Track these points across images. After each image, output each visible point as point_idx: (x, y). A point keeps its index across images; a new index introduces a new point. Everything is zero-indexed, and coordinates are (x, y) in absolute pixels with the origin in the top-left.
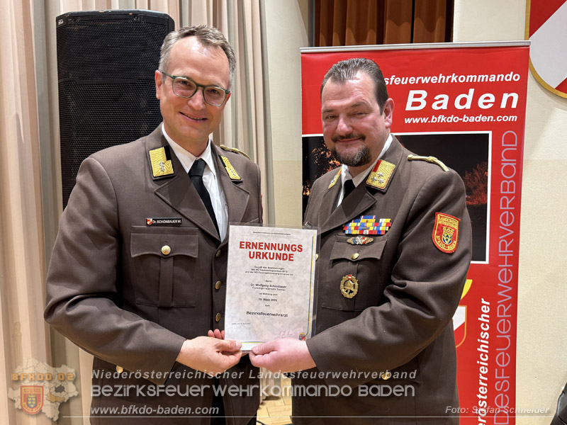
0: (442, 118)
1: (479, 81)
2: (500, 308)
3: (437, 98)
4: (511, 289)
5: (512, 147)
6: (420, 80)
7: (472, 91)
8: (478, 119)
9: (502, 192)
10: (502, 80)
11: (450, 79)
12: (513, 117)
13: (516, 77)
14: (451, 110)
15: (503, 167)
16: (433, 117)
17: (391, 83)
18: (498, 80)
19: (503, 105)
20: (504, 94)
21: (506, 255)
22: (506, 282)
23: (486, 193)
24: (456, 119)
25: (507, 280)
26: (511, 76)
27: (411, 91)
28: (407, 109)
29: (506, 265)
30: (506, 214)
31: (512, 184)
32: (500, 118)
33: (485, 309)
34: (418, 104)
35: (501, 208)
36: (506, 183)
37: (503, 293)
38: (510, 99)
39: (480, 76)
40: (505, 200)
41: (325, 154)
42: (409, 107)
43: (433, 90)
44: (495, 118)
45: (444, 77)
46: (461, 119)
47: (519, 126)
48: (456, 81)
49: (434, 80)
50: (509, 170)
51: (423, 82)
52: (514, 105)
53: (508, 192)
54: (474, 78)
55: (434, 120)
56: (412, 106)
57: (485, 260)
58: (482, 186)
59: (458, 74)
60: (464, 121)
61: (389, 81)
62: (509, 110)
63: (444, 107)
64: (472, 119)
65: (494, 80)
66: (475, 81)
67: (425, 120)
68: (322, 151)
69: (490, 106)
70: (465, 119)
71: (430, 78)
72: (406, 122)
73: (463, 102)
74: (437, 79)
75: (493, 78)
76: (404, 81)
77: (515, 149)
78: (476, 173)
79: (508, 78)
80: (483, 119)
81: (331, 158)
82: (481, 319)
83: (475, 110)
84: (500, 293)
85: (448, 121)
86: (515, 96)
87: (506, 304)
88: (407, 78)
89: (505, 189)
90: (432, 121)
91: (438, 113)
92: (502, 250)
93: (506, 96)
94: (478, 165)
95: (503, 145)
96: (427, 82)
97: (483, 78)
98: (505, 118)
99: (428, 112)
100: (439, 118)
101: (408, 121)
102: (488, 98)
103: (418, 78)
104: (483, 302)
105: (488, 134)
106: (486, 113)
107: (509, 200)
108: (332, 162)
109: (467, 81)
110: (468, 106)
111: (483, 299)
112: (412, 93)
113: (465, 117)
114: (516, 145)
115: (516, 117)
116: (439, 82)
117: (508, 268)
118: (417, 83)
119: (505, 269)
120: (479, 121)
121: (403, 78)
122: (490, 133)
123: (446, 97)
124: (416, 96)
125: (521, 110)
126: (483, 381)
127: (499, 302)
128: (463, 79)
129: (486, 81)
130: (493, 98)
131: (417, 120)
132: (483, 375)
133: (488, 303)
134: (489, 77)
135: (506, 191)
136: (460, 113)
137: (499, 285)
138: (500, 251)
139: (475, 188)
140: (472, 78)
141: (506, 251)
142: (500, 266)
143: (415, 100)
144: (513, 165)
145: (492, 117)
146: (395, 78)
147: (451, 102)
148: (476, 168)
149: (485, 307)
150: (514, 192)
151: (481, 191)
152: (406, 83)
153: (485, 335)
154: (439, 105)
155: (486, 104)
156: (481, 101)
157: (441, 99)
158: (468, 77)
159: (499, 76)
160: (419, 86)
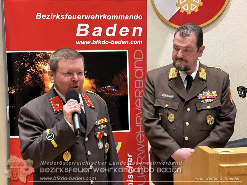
0: (99, 42)
1: (119, 19)
2: (139, 158)
3: (95, 29)
4: (144, 146)
5: (140, 60)
6: (84, 17)
7: (115, 25)
8: (120, 42)
9: (136, 87)
10: (132, 19)
11: (102, 17)
12: (140, 41)
13: (140, 17)
14: (103, 37)
15: (136, 72)
16: (93, 41)
17: (66, 18)
18: (130, 19)
19: (134, 34)
20: (134, 28)
21: (140, 126)
22: (141, 142)
23: (127, 88)
24: (107, 43)
25: (142, 141)
26: (137, 16)
27: (79, 24)
29: (140, 132)
30: (139, 100)
31: (141, 82)
32: (132, 42)
33: (130, 160)
34: (84, 32)
35: (136, 97)
36: (138, 81)
37: (140, 149)
38: (137, 31)
39: (120, 16)
40: (138, 92)
41: (24, 64)
42: (78, 34)
43: (92, 24)
44: (129, 42)
45: (98, 16)
46: (110, 43)
47: (143, 47)
48: (106, 19)
49: (92, 17)
50: (139, 74)
51: (86, 18)
52: (140, 34)
53: (139, 87)
54: (116, 17)
55: (94, 43)
56: (80, 33)
57: (128, 129)
58: (124, 84)
59: (107, 14)
60: (112, 43)
61: (65, 17)
62: (137, 38)
63: (100, 35)
64: (116, 43)
65: (128, 19)
66: (117, 19)
67: (88, 43)
68: (22, 62)
69: (126, 34)
70: (113, 42)
71: (90, 16)
72: (77, 44)
73: (111, 31)
74: (94, 17)
75: (127, 18)
76: (74, 18)
77: (142, 61)
78: (121, 76)
79: (136, 17)
81: (29, 68)
82: (128, 167)
83: (118, 37)
84: (138, 149)
85: (102, 44)
86: (140, 29)
87: (142, 155)
88: (76, 16)
89: (137, 85)
90: (93, 43)
91: (96, 38)
92: (137, 122)
93: (135, 29)
94: (121, 71)
95: (135, 58)
96: (88, 19)
97: (121, 17)
98: (135, 42)
99: (90, 37)
100: (97, 41)
101: (78, 43)
102: (125, 30)
103: (83, 16)
104: (129, 156)
105: (126, 52)
106: (124, 38)
107: (140, 92)
108: (29, 70)
109: (112, 19)
110: (113, 34)
111: (128, 154)
112: (79, 25)
113: (112, 41)
114: (142, 58)
115: (141, 41)
116: (96, 19)
117: (142, 133)
118: (82, 19)
119: (140, 134)
120: (121, 43)
121: (73, 16)
122: (127, 51)
123: (100, 29)
124: (82, 27)
125: (144, 37)
127: (137, 155)
128: (110, 17)
129: (123, 19)
130: (128, 30)
131: (83, 43)
133: (132, 156)
134: (125, 17)
135: (138, 86)
137: (137, 144)
138: (137, 123)
139: (120, 85)
140: (115, 17)
141: (140, 123)
142: (137, 132)
143: (82, 30)
144: (141, 70)
145: (128, 41)
146: (68, 15)
147: (104, 32)
148: (120, 73)
149: (130, 158)
150: (143, 87)
151: (124, 87)
152: (75, 18)
153: (131, 177)
154: (97, 33)
155: (124, 33)
156: (121, 31)
157: (98, 30)
158: (113, 16)
159: (130, 16)
160: (84, 21)
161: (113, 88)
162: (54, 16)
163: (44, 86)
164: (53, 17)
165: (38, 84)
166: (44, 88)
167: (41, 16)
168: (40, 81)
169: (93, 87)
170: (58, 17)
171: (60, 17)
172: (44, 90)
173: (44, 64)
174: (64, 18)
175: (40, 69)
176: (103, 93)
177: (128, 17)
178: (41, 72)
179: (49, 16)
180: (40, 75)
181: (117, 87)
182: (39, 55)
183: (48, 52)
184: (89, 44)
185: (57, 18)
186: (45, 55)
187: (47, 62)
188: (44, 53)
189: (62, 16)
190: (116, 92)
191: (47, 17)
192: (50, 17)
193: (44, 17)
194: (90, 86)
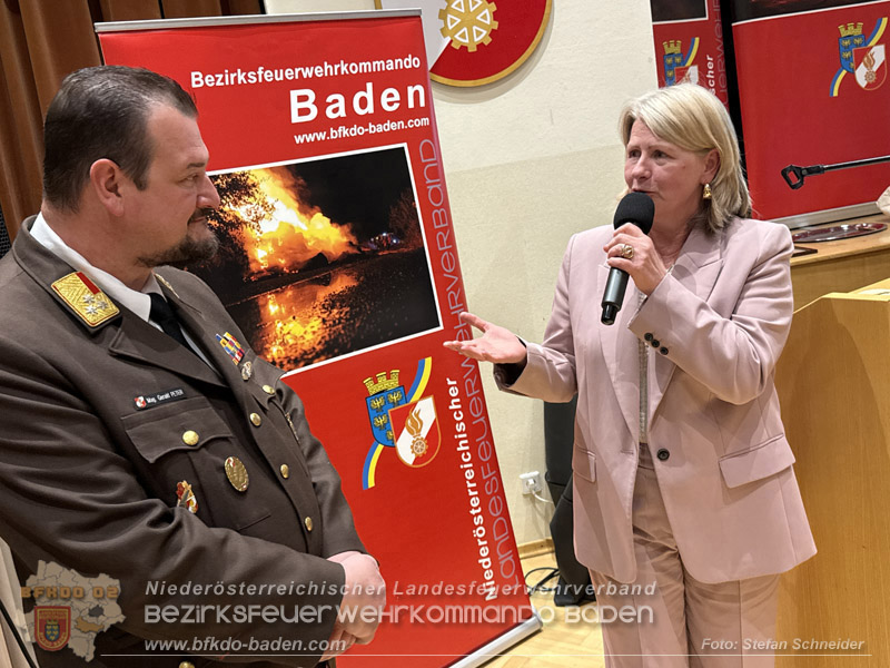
0: (343, 131)
2: (468, 383)
3: (330, 99)
5: (432, 163)
6: (300, 73)
7: (369, 86)
8: (386, 127)
10: (401, 67)
11: (339, 69)
13: (416, 63)
14: (351, 117)
15: (430, 191)
16: (332, 131)
17: (260, 80)
18: (397, 68)
19: (411, 105)
20: (409, 88)
23: (420, 231)
24: (361, 131)
26: (409, 61)
27: (291, 92)
28: (293, 121)
30: (446, 256)
31: (442, 214)
32: (411, 124)
33: (454, 392)
34: (306, 111)
35: (440, 249)
36: (437, 214)
37: (466, 364)
38: (416, 95)
39: (374, 64)
42: (296, 118)
43: (322, 88)
44: (406, 124)
45: (330, 67)
46: (367, 130)
48: (347, 73)
49: (318, 71)
50: (436, 195)
51: (305, 76)
52: (422, 104)
53: (442, 225)
54: (368, 67)
55: (334, 134)
56: (300, 115)
57: (439, 325)
58: (412, 225)
59: (348, 61)
60: (371, 131)
61: (257, 76)
62: (418, 112)
63: (342, 113)
64: (380, 128)
65: (392, 68)
66: (370, 70)
67: (321, 136)
69: (396, 106)
70: (373, 129)
71: (313, 68)
72: (297, 142)
73: (363, 102)
74: (322, 70)
75: (390, 66)
76: (279, 76)
77: (436, 165)
78: (403, 206)
79: (407, 64)
80: (392, 126)
82: (453, 407)
83: (380, 115)
84: (463, 365)
85: (352, 135)
86: (420, 90)
87: (472, 376)
88: (281, 71)
89: (438, 222)
90: (332, 137)
91: (336, 123)
92: (452, 305)
93: (411, 90)
94: (403, 195)
95: (423, 161)
96: (310, 76)
97: (378, 65)
98: (417, 123)
99: (322, 123)
100: (340, 131)
101: (299, 139)
102: (391, 95)
103: (297, 70)
104: (450, 382)
105: (403, 148)
106: (394, 117)
107: (445, 236)
109: (361, 71)
110: (370, 109)
111: (448, 379)
112: (294, 94)
113: (370, 125)
114: (435, 159)
115: (427, 119)
116: (326, 74)
118: (297, 77)
120: (389, 129)
121: (276, 71)
122: (405, 145)
123: (341, 98)
124: (301, 99)
125: (428, 111)
126: (473, 489)
127: (464, 377)
128: (355, 68)
129: (383, 69)
130: (397, 97)
131: (310, 138)
132: (471, 481)
133: (455, 383)
134: (386, 64)
135: (440, 224)
136: (364, 121)
138: (452, 308)
139: (406, 228)
140: (365, 66)
141: (457, 306)
142: (455, 328)
143: (300, 107)
144: (438, 186)
145: (402, 123)
146: (264, 71)
147: (349, 106)
148: (401, 200)
149: (452, 388)
150: (446, 225)
151: (413, 230)
152: (281, 78)
153: (461, 427)
154: (336, 110)
155: (390, 104)
156: (384, 100)
157: (335, 101)
158: (361, 64)
159: (397, 61)
160: (301, 83)
161: (393, 237)
162: (233, 76)
163: (246, 257)
164: (230, 79)
165: (231, 255)
166: (248, 263)
167: (203, 79)
168: (234, 246)
169: (351, 243)
170: (241, 78)
171: (246, 77)
172: (248, 269)
173: (235, 203)
174: (255, 80)
175: (229, 218)
176: (374, 251)
177: (392, 64)
178: (231, 225)
179: (221, 76)
180: (233, 233)
181: (400, 235)
182: (219, 181)
183: (237, 171)
184: (323, 138)
185: (240, 82)
186: (233, 180)
187: (240, 199)
188: (229, 175)
189: (249, 75)
190: (401, 246)
191: (216, 79)
192: (223, 80)
193: (209, 80)
194: (345, 240)
